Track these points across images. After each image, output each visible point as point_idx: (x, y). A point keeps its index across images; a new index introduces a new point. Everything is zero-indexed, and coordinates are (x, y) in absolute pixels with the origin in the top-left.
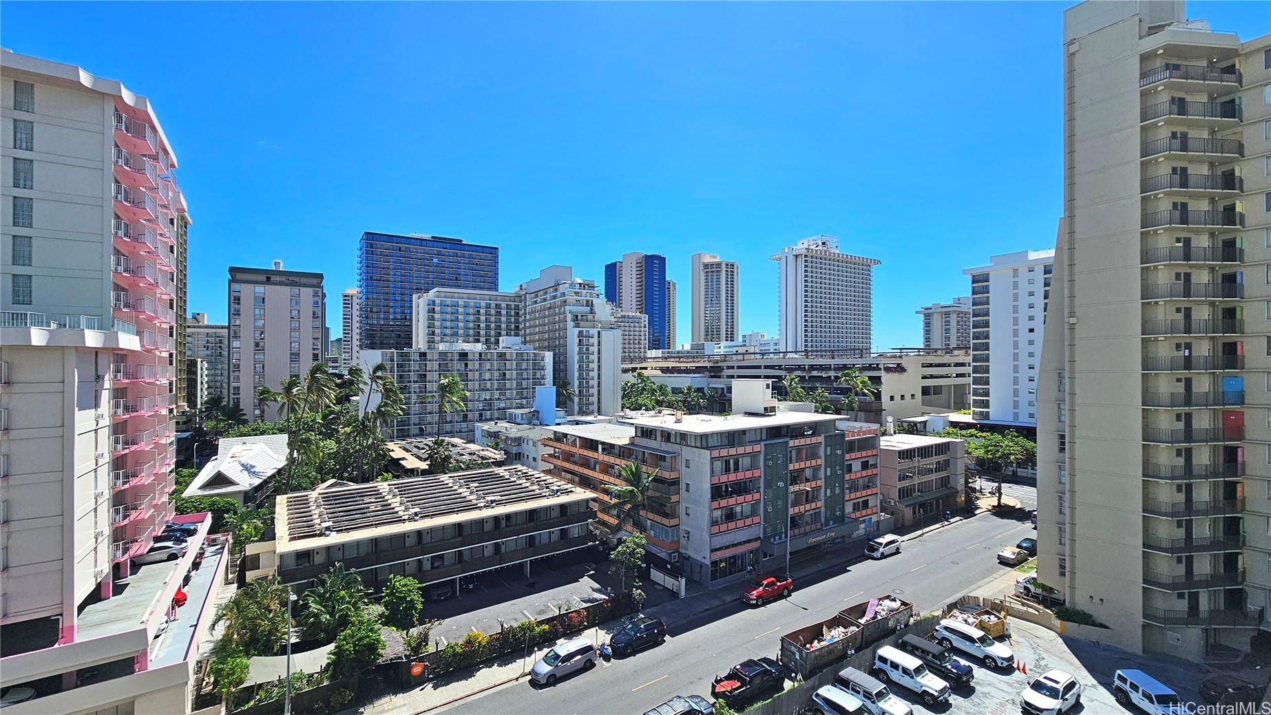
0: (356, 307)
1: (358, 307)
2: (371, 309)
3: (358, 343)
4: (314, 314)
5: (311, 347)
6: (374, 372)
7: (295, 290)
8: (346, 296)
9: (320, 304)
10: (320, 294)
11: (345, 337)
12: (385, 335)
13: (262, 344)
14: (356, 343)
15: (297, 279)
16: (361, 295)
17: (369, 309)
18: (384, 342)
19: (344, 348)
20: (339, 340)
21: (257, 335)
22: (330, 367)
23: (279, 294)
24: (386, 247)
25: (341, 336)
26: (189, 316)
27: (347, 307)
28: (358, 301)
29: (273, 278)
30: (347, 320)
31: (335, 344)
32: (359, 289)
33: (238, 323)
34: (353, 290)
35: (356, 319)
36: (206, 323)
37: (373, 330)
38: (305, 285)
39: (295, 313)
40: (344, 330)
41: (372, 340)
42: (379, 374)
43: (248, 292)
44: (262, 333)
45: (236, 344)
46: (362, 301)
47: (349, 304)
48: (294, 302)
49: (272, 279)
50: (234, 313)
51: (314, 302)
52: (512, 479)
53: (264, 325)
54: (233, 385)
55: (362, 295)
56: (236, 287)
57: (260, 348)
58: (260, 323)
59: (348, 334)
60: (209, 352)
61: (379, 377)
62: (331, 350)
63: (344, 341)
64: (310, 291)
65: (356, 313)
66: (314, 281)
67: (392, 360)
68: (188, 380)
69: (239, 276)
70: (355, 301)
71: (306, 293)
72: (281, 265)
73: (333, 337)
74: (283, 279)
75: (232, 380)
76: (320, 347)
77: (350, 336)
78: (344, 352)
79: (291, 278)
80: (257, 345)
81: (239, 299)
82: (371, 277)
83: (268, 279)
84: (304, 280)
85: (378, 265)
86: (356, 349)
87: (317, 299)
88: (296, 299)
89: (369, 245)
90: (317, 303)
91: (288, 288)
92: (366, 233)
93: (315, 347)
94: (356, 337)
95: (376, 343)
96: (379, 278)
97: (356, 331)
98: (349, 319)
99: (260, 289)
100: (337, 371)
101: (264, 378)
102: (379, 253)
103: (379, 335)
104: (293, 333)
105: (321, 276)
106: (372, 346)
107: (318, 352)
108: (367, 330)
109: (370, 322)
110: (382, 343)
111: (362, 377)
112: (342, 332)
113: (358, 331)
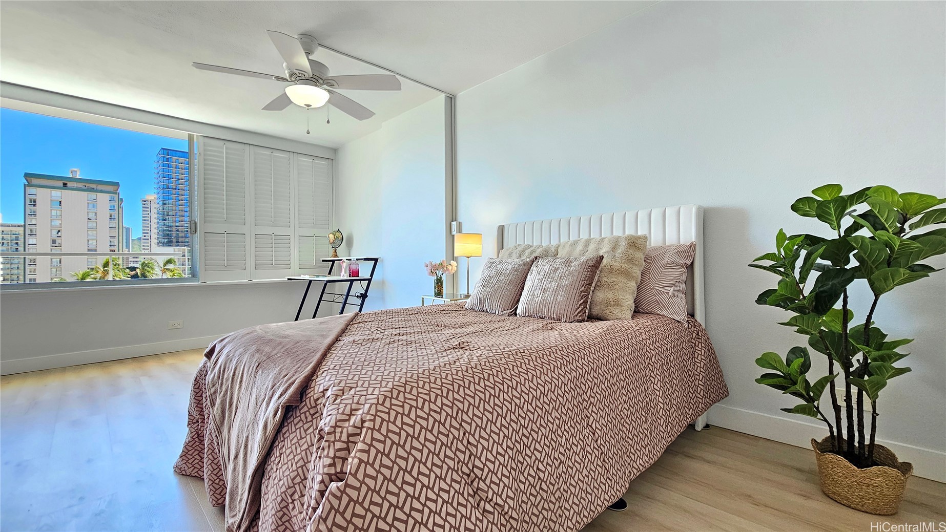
0: (154, 211)
1: (156, 211)
3: (156, 241)
4: (111, 216)
5: (109, 244)
6: (165, 265)
7: (93, 195)
8: (145, 201)
9: (116, 208)
10: (116, 199)
11: (145, 236)
12: (180, 235)
13: (58, 241)
14: (154, 241)
15: (94, 186)
16: (157, 201)
17: (165, 213)
18: (180, 241)
19: (144, 246)
20: (140, 239)
21: (54, 232)
22: (131, 262)
23: (75, 199)
24: (180, 161)
25: (141, 235)
27: (146, 211)
28: (157, 206)
29: (70, 184)
30: (146, 220)
31: (137, 242)
32: (156, 196)
33: (33, 222)
34: (152, 196)
35: (154, 221)
37: (169, 231)
38: (102, 191)
39: (92, 215)
40: (144, 230)
41: (169, 239)
42: (170, 266)
43: (44, 195)
44: (59, 231)
45: (32, 241)
46: (158, 205)
47: (148, 208)
48: (91, 206)
49: (68, 185)
50: (29, 214)
51: (111, 207)
53: (61, 224)
54: (29, 277)
55: (159, 201)
56: (31, 190)
57: (57, 245)
58: (58, 223)
59: (147, 233)
60: (4, 248)
61: (168, 269)
62: (132, 247)
63: (144, 239)
64: (107, 197)
65: (154, 215)
66: (110, 188)
67: (184, 256)
69: (35, 181)
70: (153, 206)
71: (103, 199)
72: (78, 173)
73: (133, 236)
74: (80, 185)
75: (28, 272)
76: (116, 244)
77: (149, 235)
78: (144, 249)
79: (88, 185)
80: (54, 241)
81: (34, 202)
82: (168, 186)
83: (65, 185)
84: (100, 187)
85: (174, 177)
86: (154, 246)
87: (113, 203)
88: (93, 203)
89: (165, 159)
90: (114, 207)
91: (86, 193)
92: (162, 149)
93: (112, 244)
94: (154, 236)
95: (172, 241)
96: (174, 187)
97: (154, 231)
98: (148, 220)
99: (56, 194)
101: (61, 271)
102: (174, 166)
103: (174, 235)
104: (90, 232)
105: (117, 184)
106: (169, 244)
107: (116, 248)
108: (164, 231)
109: (167, 223)
110: (177, 242)
111: (153, 269)
112: (141, 231)
113: (156, 231)
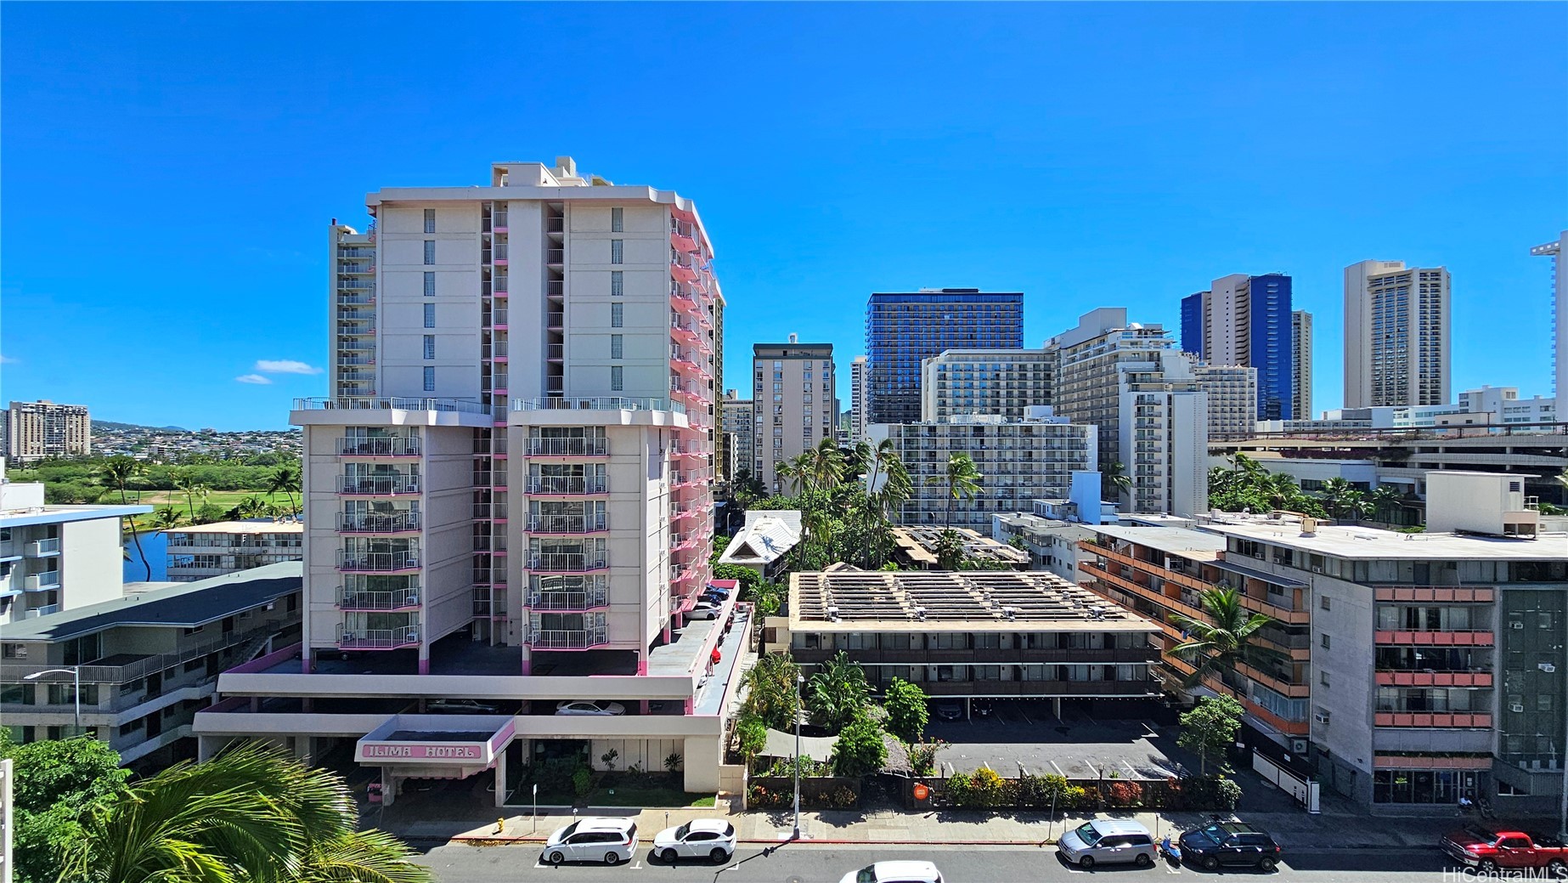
0: (864, 377)
1: (866, 377)
2: (879, 378)
3: (866, 416)
4: (825, 386)
5: (822, 421)
6: (880, 449)
7: (808, 363)
8: (854, 365)
9: (830, 376)
10: (830, 365)
11: (855, 410)
12: (893, 407)
13: (780, 418)
14: (864, 416)
15: (809, 352)
16: (868, 364)
17: (877, 379)
18: (892, 414)
19: (853, 422)
20: (849, 413)
21: (776, 409)
23: (794, 368)
24: (893, 307)
25: (851, 408)
26: (724, 393)
27: (857, 377)
28: (866, 370)
29: (789, 352)
30: (856, 389)
31: (845, 417)
32: (867, 357)
33: (760, 398)
34: (862, 359)
35: (864, 390)
36: (737, 399)
37: (881, 402)
38: (817, 357)
39: (808, 386)
40: (853, 402)
41: (880, 414)
42: (886, 451)
43: (768, 366)
44: (780, 407)
45: (759, 419)
46: (869, 369)
47: (858, 373)
48: (807, 375)
50: (758, 389)
51: (825, 374)
52: (1038, 589)
53: (781, 399)
54: (757, 458)
55: (870, 363)
56: (759, 363)
57: (778, 423)
58: (778, 398)
59: (857, 406)
60: (739, 427)
61: (885, 455)
62: (841, 423)
63: (854, 414)
64: (821, 362)
65: (864, 383)
66: (824, 352)
67: (900, 435)
68: (725, 453)
69: (762, 352)
70: (864, 370)
71: (818, 364)
72: (796, 338)
73: (844, 409)
74: (797, 352)
75: (756, 454)
76: (829, 421)
77: (859, 408)
78: (854, 426)
79: (805, 351)
80: (776, 419)
81: (761, 376)
82: (879, 343)
83: (785, 353)
84: (815, 352)
85: (886, 329)
86: (864, 422)
87: (827, 370)
88: (808, 372)
89: (877, 308)
90: (827, 375)
91: (800, 362)
92: (874, 295)
93: (826, 421)
94: (864, 409)
95: (884, 416)
96: (886, 343)
97: (865, 403)
99: (778, 363)
100: (846, 446)
101: (781, 452)
102: (886, 315)
103: (886, 407)
104: (806, 408)
105: (830, 347)
106: (879, 420)
107: (829, 426)
108: (875, 401)
109: (878, 392)
110: (889, 416)
111: (869, 454)
112: (851, 404)
113: (867, 403)
